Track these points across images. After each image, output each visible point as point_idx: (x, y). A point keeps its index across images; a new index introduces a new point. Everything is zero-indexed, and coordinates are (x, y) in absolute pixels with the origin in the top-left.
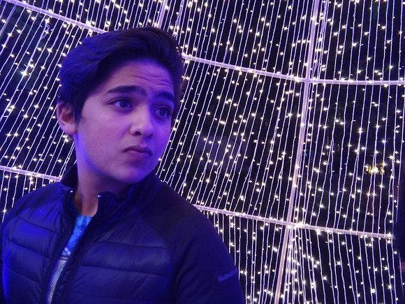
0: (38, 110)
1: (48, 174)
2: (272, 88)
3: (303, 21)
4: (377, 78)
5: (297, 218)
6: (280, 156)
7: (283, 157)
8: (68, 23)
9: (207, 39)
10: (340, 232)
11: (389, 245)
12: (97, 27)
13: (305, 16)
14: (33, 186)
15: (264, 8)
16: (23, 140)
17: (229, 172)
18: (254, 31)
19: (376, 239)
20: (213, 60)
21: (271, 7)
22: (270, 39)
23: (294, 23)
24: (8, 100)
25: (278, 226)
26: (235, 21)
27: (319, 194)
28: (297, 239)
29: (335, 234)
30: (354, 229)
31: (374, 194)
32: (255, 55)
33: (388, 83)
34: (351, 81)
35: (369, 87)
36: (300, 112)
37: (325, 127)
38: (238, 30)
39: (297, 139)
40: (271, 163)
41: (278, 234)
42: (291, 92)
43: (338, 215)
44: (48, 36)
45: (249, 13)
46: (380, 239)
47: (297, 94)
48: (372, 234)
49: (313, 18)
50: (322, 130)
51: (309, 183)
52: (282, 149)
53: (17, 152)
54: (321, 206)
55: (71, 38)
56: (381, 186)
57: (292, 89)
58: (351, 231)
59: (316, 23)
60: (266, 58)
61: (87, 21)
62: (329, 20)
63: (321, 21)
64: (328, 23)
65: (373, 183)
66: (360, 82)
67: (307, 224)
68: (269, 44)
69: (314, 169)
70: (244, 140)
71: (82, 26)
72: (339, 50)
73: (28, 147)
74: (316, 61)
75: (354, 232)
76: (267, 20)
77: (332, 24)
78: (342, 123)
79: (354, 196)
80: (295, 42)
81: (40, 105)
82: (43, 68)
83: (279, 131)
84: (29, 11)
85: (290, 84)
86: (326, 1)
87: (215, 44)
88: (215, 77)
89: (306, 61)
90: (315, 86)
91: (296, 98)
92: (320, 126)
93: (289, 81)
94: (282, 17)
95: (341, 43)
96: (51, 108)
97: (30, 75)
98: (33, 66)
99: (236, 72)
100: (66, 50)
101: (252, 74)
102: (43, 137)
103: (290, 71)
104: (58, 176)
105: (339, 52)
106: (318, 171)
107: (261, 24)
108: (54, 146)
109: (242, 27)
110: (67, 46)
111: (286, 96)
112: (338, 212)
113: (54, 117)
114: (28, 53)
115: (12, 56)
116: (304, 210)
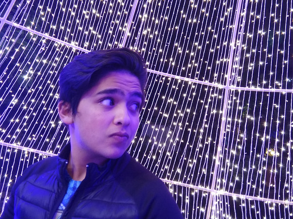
0: (34, 103)
1: (39, 149)
2: (202, 92)
3: (225, 46)
4: (277, 87)
5: (219, 187)
6: (207, 141)
7: (209, 141)
8: (58, 43)
9: (156, 56)
10: (250, 198)
11: (287, 209)
12: (79, 46)
13: (227, 42)
14: (27, 158)
15: (197, 36)
16: (22, 125)
17: (169, 151)
18: (190, 52)
19: (277, 204)
20: (160, 71)
21: (202, 36)
22: (201, 58)
23: (219, 47)
24: (13, 95)
25: (205, 192)
26: (176, 44)
27: (235, 170)
28: (219, 202)
29: (247, 200)
30: (261, 196)
31: (276, 171)
32: (190, 69)
33: (285, 91)
34: (258, 89)
35: (272, 93)
36: (222, 109)
37: (240, 121)
38: (179, 51)
39: (219, 129)
40: (201, 145)
41: (204, 198)
42: (215, 95)
43: (249, 185)
44: (44, 51)
45: (187, 40)
46: (280, 204)
47: (220, 97)
48: (274, 200)
49: (232, 44)
50: (237, 122)
51: (228, 161)
52: (208, 136)
53: (17, 133)
54: (237, 179)
55: (60, 54)
56: (281, 165)
57: (216, 93)
58: (259, 198)
59: (234, 48)
60: (198, 71)
61: (72, 42)
62: (243, 46)
63: (238, 46)
64: (242, 48)
65: (274, 162)
66: (265, 89)
67: (226, 192)
68: (200, 61)
69: (232, 151)
71: (68, 45)
72: (250, 66)
73: (25, 130)
74: (233, 74)
75: (261, 198)
76: (200, 44)
77: (245, 48)
78: (252, 119)
79: (261, 172)
80: (219, 60)
81: (36, 99)
83: (206, 123)
84: (31, 34)
85: (215, 90)
86: (242, 33)
87: (162, 60)
88: (161, 83)
89: (227, 74)
90: (233, 91)
91: (219, 100)
92: (236, 120)
93: (214, 88)
94: (210, 43)
95: (252, 62)
96: (43, 102)
97: (30, 78)
98: (32, 72)
99: (177, 80)
100: (56, 62)
101: (188, 82)
102: (36, 123)
103: (215, 80)
104: (45, 151)
105: (250, 68)
106: (234, 152)
107: (195, 47)
108: (44, 129)
109: (182, 49)
110: (57, 59)
111: (212, 98)
112: (249, 183)
113: (45, 109)
114: (29, 63)
115: (18, 65)
116: (224, 181)
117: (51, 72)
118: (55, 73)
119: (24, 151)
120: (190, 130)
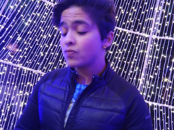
0: (31, 40)
1: (33, 69)
2: (134, 38)
3: (151, 10)
6: (135, 69)
7: (137, 70)
8: (47, 3)
10: (160, 105)
13: (153, 8)
14: (26, 74)
15: (134, 3)
16: (23, 53)
18: (129, 13)
21: (137, 3)
22: (136, 17)
23: (147, 10)
24: (18, 35)
26: (120, 8)
27: (152, 87)
29: (158, 106)
32: (128, 23)
34: (170, 38)
36: (146, 50)
37: (157, 58)
38: (122, 12)
39: (144, 62)
40: (131, 72)
42: (143, 41)
44: (38, 8)
45: (128, 5)
47: (146, 42)
49: (156, 9)
50: (155, 59)
51: (148, 82)
52: (137, 66)
53: (20, 58)
54: (153, 93)
55: (48, 10)
57: (143, 39)
58: (165, 105)
59: (157, 11)
60: (133, 25)
61: (56, 3)
62: (163, 10)
63: (160, 10)
64: (163, 12)
68: (135, 19)
69: (150, 76)
70: (120, 61)
71: (53, 5)
72: (166, 24)
73: (25, 57)
74: (155, 28)
75: (167, 105)
76: (135, 8)
77: (164, 12)
78: (165, 57)
79: (168, 90)
80: (147, 19)
81: (32, 38)
82: (35, 22)
83: (136, 58)
86: (163, 2)
89: (151, 28)
90: (154, 39)
91: (145, 44)
92: (155, 57)
93: (142, 36)
94: (142, 8)
95: (168, 21)
96: (37, 40)
97: (29, 24)
98: (30, 21)
99: (119, 31)
100: (45, 15)
101: (126, 32)
102: (32, 53)
103: (143, 32)
104: (37, 70)
105: (166, 25)
106: (152, 77)
107: (132, 10)
108: (36, 57)
109: (124, 10)
110: (46, 13)
111: (140, 43)
112: (160, 96)
113: (38, 44)
114: (29, 15)
115: (22, 16)
116: (145, 94)
117: (42, 22)
118: (44, 22)
119: (24, 69)
120: (125, 62)
